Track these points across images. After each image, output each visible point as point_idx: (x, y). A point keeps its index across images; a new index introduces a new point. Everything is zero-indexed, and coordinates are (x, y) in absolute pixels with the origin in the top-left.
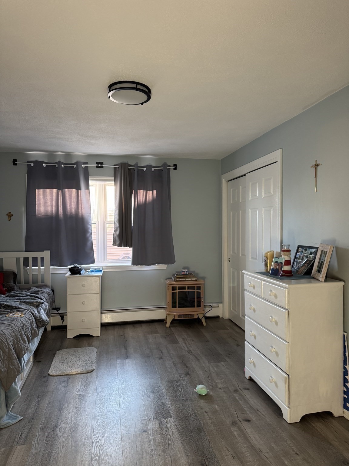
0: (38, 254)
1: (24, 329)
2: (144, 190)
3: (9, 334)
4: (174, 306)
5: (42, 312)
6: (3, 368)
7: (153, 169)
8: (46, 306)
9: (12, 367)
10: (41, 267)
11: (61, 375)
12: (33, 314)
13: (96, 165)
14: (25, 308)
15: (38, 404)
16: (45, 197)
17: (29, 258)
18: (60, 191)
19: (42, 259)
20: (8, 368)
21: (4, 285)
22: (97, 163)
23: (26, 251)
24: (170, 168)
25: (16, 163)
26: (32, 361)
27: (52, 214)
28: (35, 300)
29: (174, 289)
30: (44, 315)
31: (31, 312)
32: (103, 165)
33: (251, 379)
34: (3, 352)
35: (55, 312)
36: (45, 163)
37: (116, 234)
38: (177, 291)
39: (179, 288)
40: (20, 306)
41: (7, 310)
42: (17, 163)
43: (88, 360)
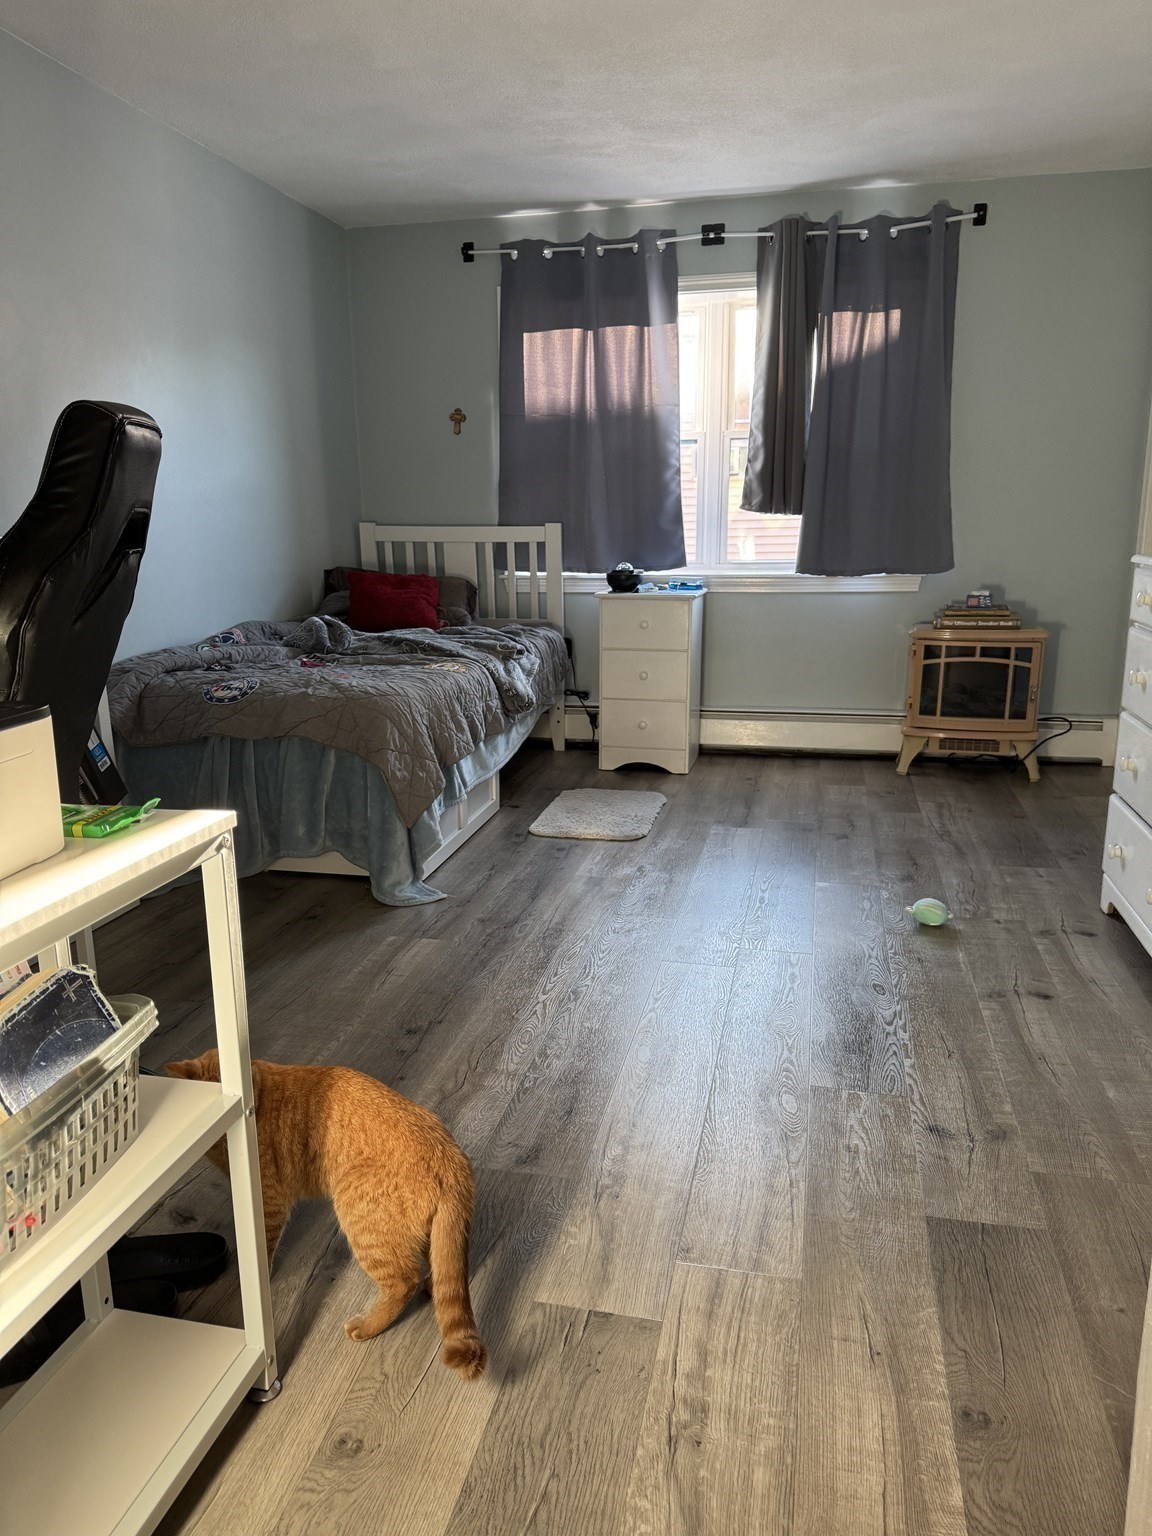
0: (530, 534)
1: (463, 701)
2: (855, 310)
3: (418, 698)
4: (927, 710)
5: (518, 673)
6: (399, 770)
7: (894, 231)
8: (533, 664)
9: (421, 774)
10: (539, 574)
11: (559, 835)
12: (492, 674)
13: (700, 237)
14: (472, 657)
15: (488, 880)
16: (551, 357)
17: (508, 545)
18: (590, 334)
19: (541, 546)
20: (413, 773)
21: (441, 611)
22: (706, 229)
23: (499, 525)
24: (960, 221)
25: (470, 252)
26: (494, 797)
27: (569, 410)
28: (503, 641)
29: (931, 652)
30: (522, 682)
31: (488, 669)
32: (723, 235)
33: (1114, 915)
34: (400, 734)
35: (575, 700)
36: (552, 245)
37: (753, 473)
38: (942, 660)
39: (950, 651)
40: (462, 651)
41: (430, 657)
42: (473, 255)
43: (633, 814)
